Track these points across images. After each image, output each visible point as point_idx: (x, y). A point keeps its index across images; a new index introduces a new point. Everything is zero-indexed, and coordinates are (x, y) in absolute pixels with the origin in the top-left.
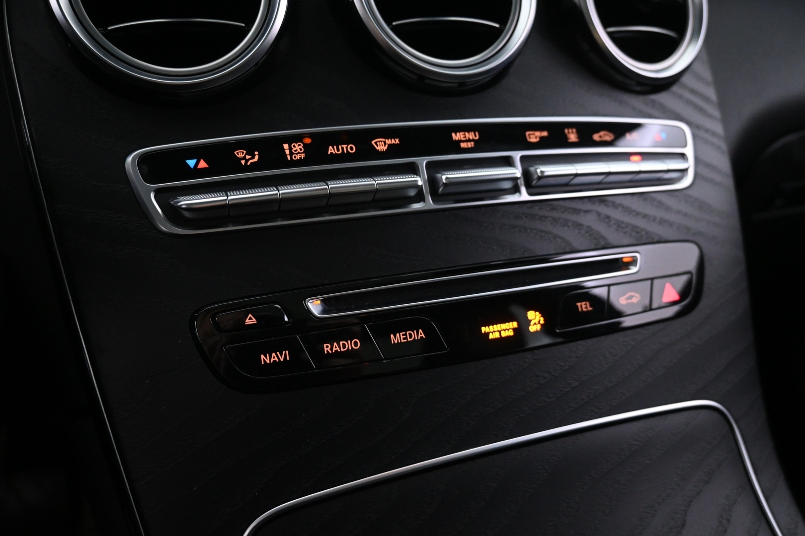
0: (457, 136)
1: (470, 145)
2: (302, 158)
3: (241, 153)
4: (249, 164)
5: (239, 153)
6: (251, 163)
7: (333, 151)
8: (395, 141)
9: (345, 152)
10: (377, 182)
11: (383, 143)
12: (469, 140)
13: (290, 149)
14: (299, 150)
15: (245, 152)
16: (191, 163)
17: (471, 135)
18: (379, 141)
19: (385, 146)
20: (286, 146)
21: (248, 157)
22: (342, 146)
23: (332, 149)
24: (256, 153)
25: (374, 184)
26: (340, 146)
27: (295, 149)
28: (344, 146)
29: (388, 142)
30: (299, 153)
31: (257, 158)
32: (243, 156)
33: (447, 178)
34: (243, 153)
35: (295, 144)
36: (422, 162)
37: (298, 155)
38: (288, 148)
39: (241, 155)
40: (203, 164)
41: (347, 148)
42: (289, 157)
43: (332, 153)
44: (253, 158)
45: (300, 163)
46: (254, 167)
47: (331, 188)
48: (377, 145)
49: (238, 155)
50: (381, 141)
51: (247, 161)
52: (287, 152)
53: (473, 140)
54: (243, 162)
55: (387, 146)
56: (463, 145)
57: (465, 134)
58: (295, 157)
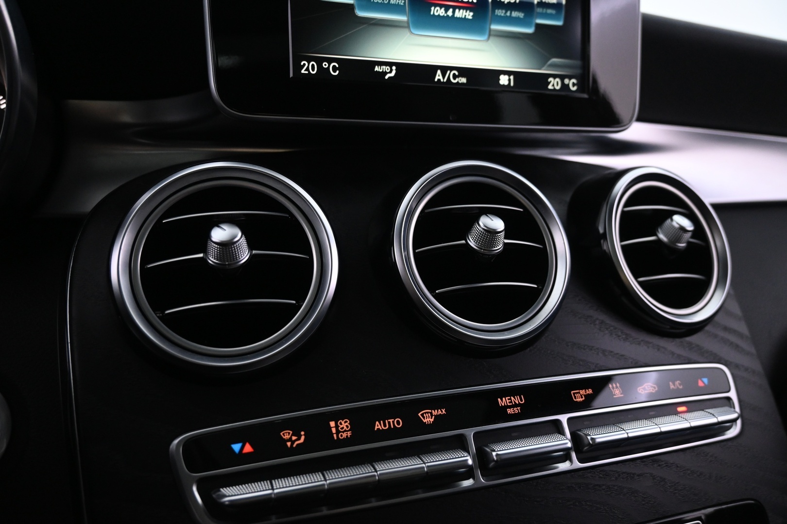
0: (503, 402)
1: (517, 410)
2: (349, 436)
3: (287, 434)
4: (294, 446)
5: (285, 434)
6: (297, 445)
7: (379, 427)
8: (442, 412)
9: (392, 427)
10: (427, 464)
11: (429, 414)
12: (515, 405)
13: (337, 427)
14: (345, 428)
15: (291, 432)
16: (236, 447)
17: (516, 400)
18: (425, 413)
19: (431, 418)
20: (332, 424)
21: (294, 438)
22: (389, 420)
23: (379, 425)
24: (303, 433)
25: (423, 468)
26: (386, 421)
27: (341, 426)
28: (391, 421)
29: (435, 413)
30: (345, 431)
31: (303, 438)
32: (289, 436)
33: (497, 455)
34: (289, 433)
35: (341, 421)
36: (470, 433)
37: (345, 433)
38: (334, 426)
39: (287, 437)
40: (248, 448)
41: (393, 422)
42: (335, 436)
43: (378, 429)
44: (299, 439)
45: (347, 442)
46: (301, 449)
47: (380, 474)
48: (424, 418)
49: (284, 436)
50: (428, 413)
51: (293, 442)
52: (334, 430)
53: (519, 405)
54: (289, 444)
55: (433, 417)
56: (510, 411)
57: (511, 399)
58: (342, 436)
